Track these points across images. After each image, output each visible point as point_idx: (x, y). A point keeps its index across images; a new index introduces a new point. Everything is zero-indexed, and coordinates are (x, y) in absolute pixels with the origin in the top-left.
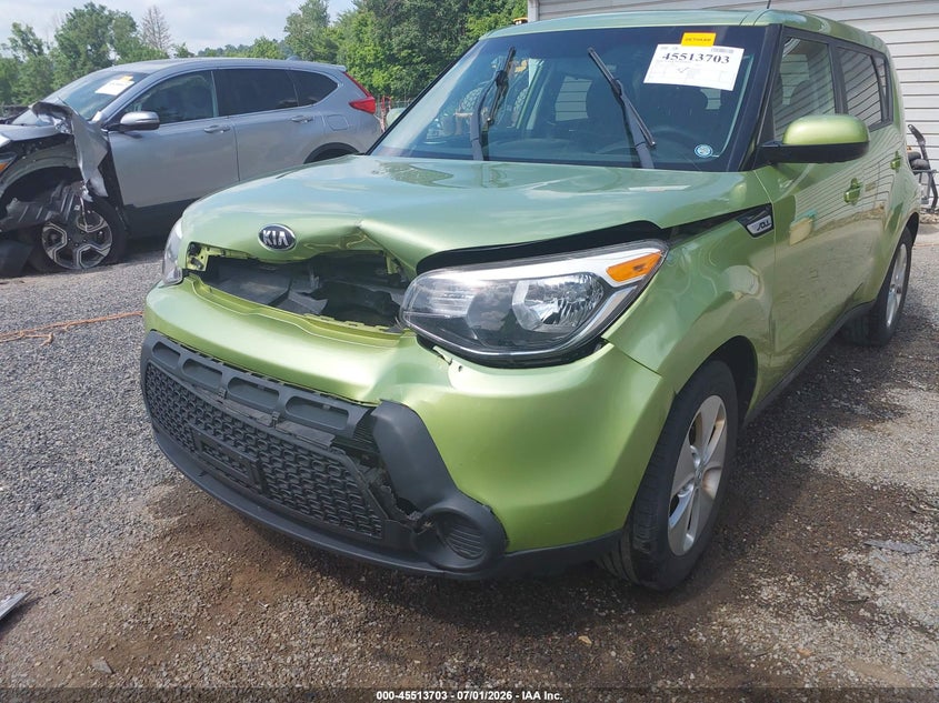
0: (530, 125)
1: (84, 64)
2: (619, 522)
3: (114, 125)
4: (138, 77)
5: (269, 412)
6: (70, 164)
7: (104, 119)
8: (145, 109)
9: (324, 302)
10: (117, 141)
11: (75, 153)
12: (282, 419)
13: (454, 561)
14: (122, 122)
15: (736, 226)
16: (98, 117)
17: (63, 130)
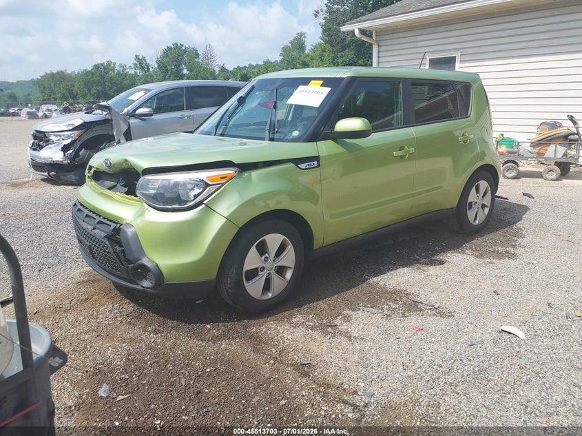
0: (290, 119)
1: (170, 76)
2: (214, 276)
3: (132, 115)
4: (147, 91)
5: (91, 225)
6: (111, 133)
7: (128, 112)
8: (147, 107)
9: (127, 189)
10: (133, 121)
11: (113, 128)
12: (94, 229)
13: (146, 284)
14: (136, 113)
15: (291, 165)
16: (125, 111)
17: (108, 117)
